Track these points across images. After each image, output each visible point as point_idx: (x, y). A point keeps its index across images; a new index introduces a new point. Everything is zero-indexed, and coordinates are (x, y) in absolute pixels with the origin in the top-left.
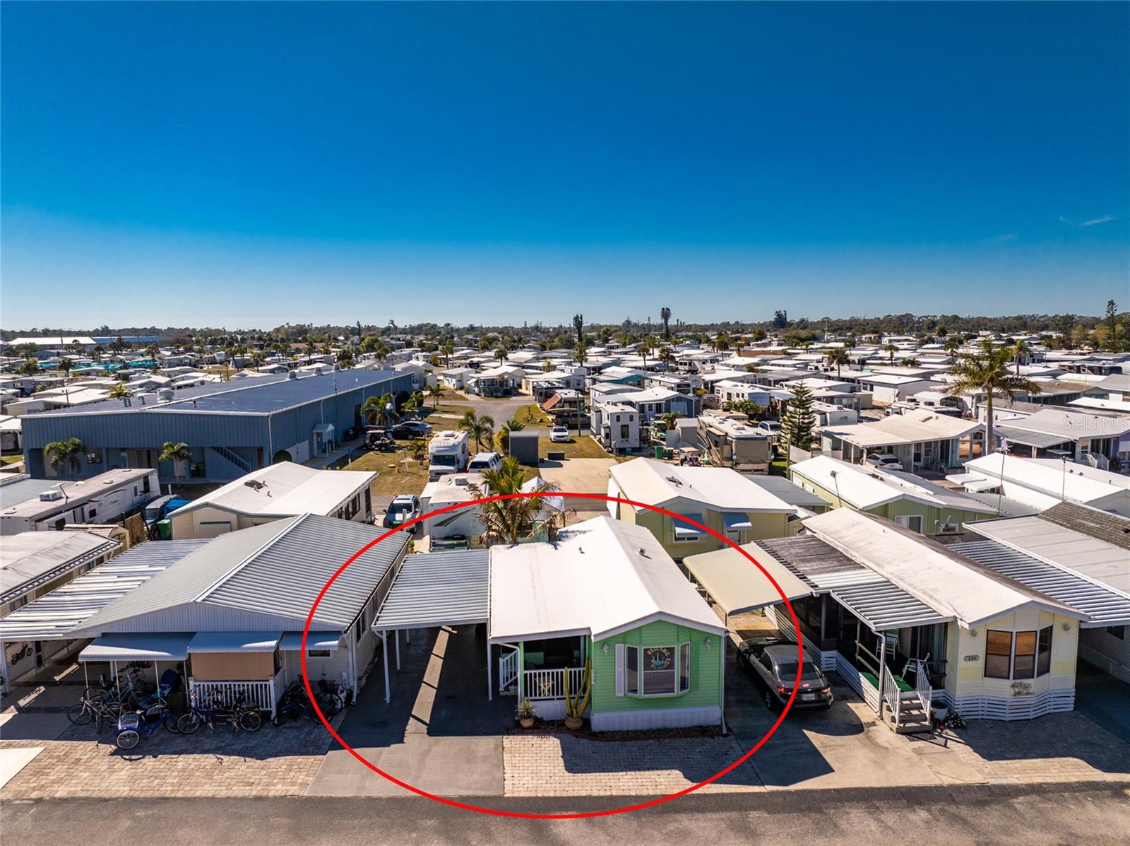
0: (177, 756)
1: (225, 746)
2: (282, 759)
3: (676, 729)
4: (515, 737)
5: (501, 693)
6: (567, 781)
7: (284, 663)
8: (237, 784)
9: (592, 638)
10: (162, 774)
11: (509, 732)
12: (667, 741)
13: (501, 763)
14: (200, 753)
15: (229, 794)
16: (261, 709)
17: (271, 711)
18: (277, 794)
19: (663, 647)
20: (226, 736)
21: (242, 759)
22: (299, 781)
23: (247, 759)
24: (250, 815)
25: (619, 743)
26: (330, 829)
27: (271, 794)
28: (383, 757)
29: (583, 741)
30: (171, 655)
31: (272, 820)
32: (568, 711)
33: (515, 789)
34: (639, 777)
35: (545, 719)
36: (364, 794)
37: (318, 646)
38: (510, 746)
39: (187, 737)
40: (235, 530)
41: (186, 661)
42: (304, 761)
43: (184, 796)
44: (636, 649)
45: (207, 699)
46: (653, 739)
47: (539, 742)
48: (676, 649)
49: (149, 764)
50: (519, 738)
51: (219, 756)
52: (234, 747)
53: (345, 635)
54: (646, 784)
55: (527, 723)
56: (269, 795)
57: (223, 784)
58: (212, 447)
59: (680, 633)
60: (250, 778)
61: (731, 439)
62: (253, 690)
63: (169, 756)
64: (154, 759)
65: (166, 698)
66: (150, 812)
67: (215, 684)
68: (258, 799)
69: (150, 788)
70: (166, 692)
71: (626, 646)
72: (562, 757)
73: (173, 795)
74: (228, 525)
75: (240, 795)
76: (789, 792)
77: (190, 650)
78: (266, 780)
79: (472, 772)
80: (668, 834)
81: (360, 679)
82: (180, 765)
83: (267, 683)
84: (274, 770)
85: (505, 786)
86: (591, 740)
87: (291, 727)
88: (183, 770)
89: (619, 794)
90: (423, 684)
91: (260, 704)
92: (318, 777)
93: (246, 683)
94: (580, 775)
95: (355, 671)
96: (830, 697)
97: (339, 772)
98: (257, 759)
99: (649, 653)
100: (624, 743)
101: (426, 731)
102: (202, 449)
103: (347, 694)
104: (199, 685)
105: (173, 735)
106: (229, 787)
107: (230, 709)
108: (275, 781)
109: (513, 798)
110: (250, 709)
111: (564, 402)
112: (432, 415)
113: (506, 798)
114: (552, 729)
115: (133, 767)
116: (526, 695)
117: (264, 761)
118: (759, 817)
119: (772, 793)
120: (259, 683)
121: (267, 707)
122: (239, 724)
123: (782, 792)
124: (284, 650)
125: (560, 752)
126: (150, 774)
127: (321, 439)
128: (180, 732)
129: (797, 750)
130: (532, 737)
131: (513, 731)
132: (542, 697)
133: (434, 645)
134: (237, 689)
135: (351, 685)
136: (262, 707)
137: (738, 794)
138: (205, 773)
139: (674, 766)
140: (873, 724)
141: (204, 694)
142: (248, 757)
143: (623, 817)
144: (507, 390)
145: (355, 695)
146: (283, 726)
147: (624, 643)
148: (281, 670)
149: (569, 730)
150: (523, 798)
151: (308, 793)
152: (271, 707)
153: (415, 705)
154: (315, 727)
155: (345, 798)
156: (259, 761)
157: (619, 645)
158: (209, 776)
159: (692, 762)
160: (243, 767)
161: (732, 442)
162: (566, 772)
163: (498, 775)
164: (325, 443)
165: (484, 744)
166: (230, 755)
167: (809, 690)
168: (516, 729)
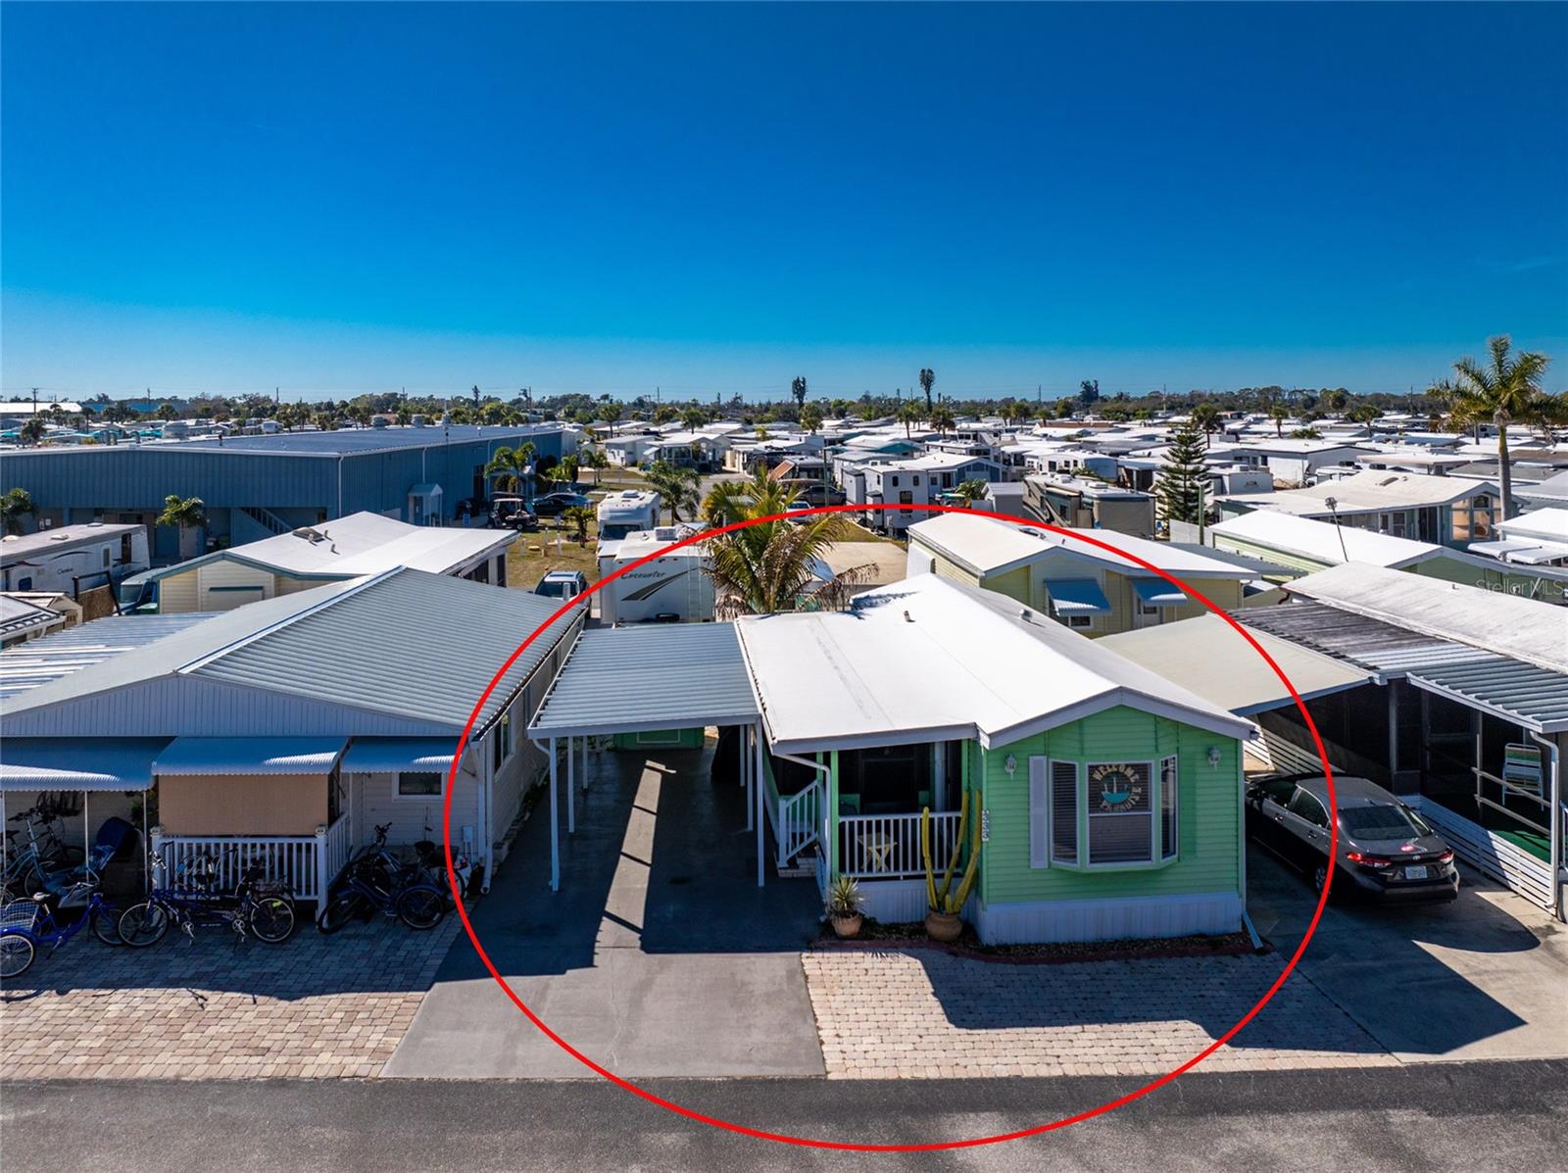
0: (108, 992)
1: (216, 972)
2: (334, 1000)
3: (1155, 940)
4: (826, 955)
5: (782, 873)
6: (959, 1046)
7: (348, 805)
8: (233, 1051)
9: (985, 742)
10: (72, 1028)
11: (812, 945)
12: (1144, 963)
13: (805, 1006)
14: (159, 987)
15: (214, 1072)
16: (297, 898)
17: (316, 902)
18: (321, 1074)
19: (1123, 763)
20: (221, 951)
21: (249, 998)
22: (371, 1045)
23: (260, 999)
24: (256, 1121)
25: (1046, 966)
26: (439, 1155)
27: (307, 1073)
28: (551, 995)
29: (969, 963)
30: (118, 779)
31: (305, 1133)
32: (933, 901)
33: (849, 1063)
34: (1114, 1036)
35: (881, 920)
36: (513, 1075)
37: (420, 765)
38: (819, 972)
39: (138, 952)
40: (270, 597)
41: (148, 791)
42: (382, 1003)
43: (110, 1077)
44: (1073, 766)
45: (186, 872)
46: (1114, 958)
47: (877, 965)
48: (1153, 766)
49: (45, 1007)
50: (834, 957)
51: (199, 992)
52: (234, 973)
53: (474, 745)
54: (1132, 1050)
55: (847, 927)
56: (303, 1075)
57: (202, 1051)
58: (243, 509)
59: (1160, 734)
60: (263, 1038)
61: (1090, 501)
62: (281, 858)
63: (91, 992)
64: (58, 998)
65: (101, 874)
66: (29, 1113)
67: (203, 842)
68: (278, 1084)
69: (37, 1060)
70: (103, 862)
71: (1051, 760)
72: (934, 994)
73: (86, 1076)
74: (260, 592)
75: (237, 1075)
76: (1451, 1069)
77: (159, 770)
78: (296, 1043)
79: (749, 1027)
80: (1222, 1163)
81: (497, 846)
82: (113, 1010)
83: (312, 841)
84: (317, 1022)
85: (825, 1056)
86: (986, 960)
87: (356, 936)
88: (119, 1021)
89: (1081, 1073)
90: (622, 857)
91: (295, 886)
92: (410, 1036)
93: (267, 841)
94: (984, 1031)
95: (490, 826)
96: (1454, 874)
97: (460, 1026)
98: (281, 998)
99: (1098, 776)
100: (1056, 966)
101: (639, 943)
102: (227, 511)
103: (473, 873)
104: (173, 842)
105: (108, 950)
106: (213, 1057)
107: (233, 894)
108: (317, 1045)
109: (848, 1082)
110: (276, 895)
111: (800, 470)
112: (592, 492)
113: (831, 1081)
114: (897, 939)
115: (13, 1013)
116: (842, 869)
117: (295, 1002)
118: (1414, 1123)
119: (1414, 1069)
120: (295, 841)
121: (308, 892)
122: (248, 929)
123: (1437, 1067)
124: (350, 772)
125: (928, 984)
126: (45, 1029)
127: (421, 509)
128: (124, 944)
129: (1422, 979)
130: (862, 954)
131: (819, 944)
132: (874, 874)
133: (635, 793)
134: (249, 855)
135: (481, 855)
136: (299, 892)
137: (1344, 1072)
138: (163, 1029)
139: (1180, 1013)
140: (1550, 930)
141: (181, 862)
142: (261, 994)
143: (1109, 1125)
144: (705, 465)
145: (488, 874)
146: (340, 933)
147: (1046, 753)
148: (342, 819)
149: (935, 942)
150: (871, 1082)
151: (389, 1072)
152: (316, 893)
153: (611, 895)
154: (405, 937)
155: (473, 1084)
156: (284, 1003)
157: (1036, 758)
158: (173, 1033)
159: (1214, 1005)
160: (250, 1016)
161: (1092, 504)
162: (951, 1026)
163: (806, 1032)
164: (427, 517)
165: (764, 969)
166: (225, 990)
167: (1417, 858)
168: (824, 938)
